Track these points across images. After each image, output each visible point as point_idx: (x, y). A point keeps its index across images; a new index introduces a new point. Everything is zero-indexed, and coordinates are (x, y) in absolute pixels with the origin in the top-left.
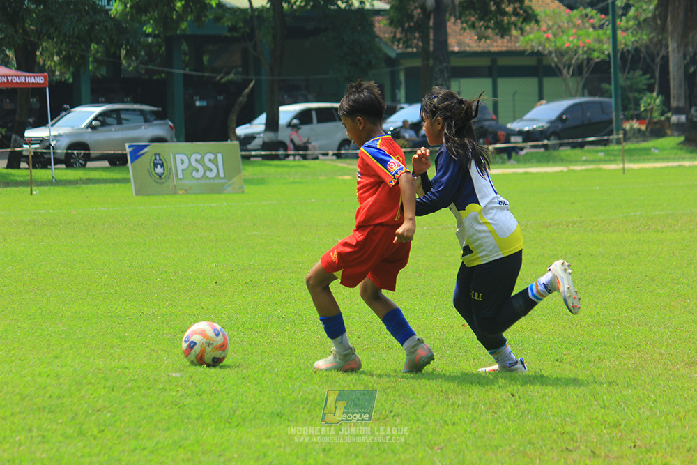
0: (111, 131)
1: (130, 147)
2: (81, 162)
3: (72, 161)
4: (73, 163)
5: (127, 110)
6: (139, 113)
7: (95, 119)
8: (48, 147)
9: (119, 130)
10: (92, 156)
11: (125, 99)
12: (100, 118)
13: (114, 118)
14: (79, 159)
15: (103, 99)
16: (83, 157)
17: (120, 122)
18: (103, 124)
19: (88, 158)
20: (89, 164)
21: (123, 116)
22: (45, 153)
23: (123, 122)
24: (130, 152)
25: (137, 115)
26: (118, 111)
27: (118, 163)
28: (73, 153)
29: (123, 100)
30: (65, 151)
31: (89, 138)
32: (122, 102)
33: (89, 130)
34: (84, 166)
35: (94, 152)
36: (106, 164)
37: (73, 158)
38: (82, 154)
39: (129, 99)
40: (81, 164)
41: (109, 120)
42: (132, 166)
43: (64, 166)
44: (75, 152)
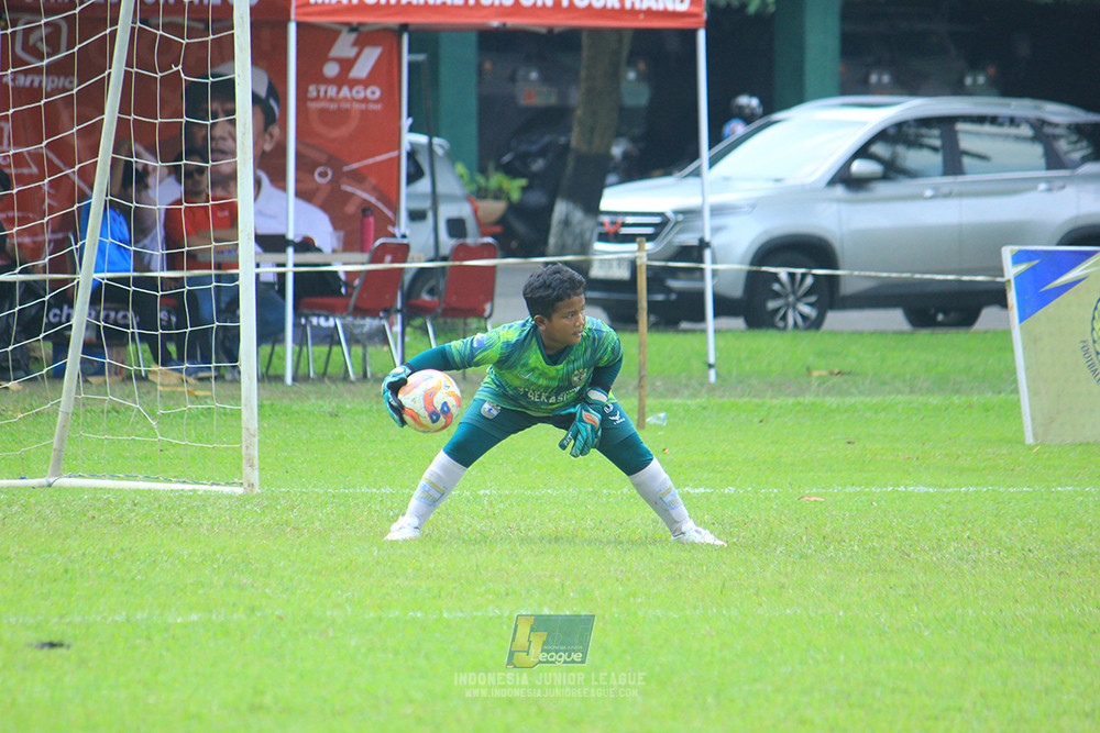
0: (919, 197)
1: (1018, 258)
2: (806, 310)
3: (771, 305)
4: (776, 311)
5: (980, 119)
6: (1026, 131)
7: (863, 152)
8: (694, 252)
9: (948, 195)
10: (847, 289)
11: (968, 81)
12: (878, 149)
13: (935, 149)
14: (798, 300)
15: (886, 79)
16: (809, 293)
17: (953, 165)
18: (892, 170)
19: (829, 296)
20: (833, 318)
21: (966, 143)
22: (674, 272)
23: (966, 161)
24: (1019, 278)
25: (1018, 138)
26: (946, 123)
27: (940, 317)
28: (775, 277)
29: (961, 82)
30: (746, 267)
31: (837, 219)
32: (959, 90)
33: (840, 191)
34: (815, 324)
35: (851, 276)
36: (895, 318)
37: (777, 295)
38: (809, 281)
39: (981, 79)
40: (804, 317)
41: (912, 158)
42: (1026, 334)
43: (739, 323)
44: (783, 273)
